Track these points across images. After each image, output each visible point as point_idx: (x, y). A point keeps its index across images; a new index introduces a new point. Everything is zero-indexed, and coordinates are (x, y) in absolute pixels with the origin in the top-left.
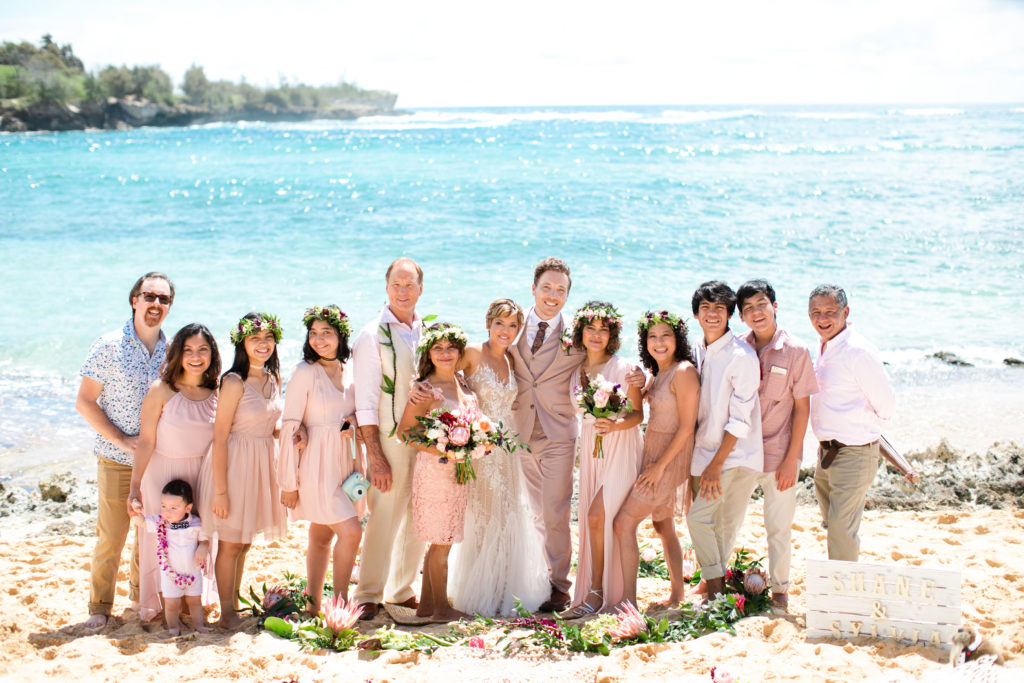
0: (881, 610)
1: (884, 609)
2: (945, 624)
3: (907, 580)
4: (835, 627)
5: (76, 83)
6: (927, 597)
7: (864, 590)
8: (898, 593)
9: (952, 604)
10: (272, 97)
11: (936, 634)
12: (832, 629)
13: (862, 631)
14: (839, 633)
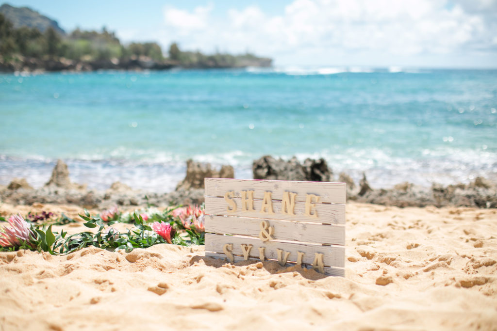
0: (267, 230)
1: (270, 229)
2: (329, 245)
3: (293, 195)
4: (228, 250)
5: (116, 50)
6: (311, 214)
7: (254, 209)
8: (283, 210)
9: (336, 222)
10: (211, 58)
11: (319, 257)
12: (226, 251)
13: (252, 254)
14: (231, 256)
